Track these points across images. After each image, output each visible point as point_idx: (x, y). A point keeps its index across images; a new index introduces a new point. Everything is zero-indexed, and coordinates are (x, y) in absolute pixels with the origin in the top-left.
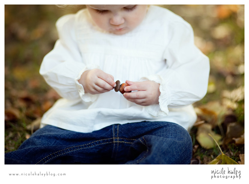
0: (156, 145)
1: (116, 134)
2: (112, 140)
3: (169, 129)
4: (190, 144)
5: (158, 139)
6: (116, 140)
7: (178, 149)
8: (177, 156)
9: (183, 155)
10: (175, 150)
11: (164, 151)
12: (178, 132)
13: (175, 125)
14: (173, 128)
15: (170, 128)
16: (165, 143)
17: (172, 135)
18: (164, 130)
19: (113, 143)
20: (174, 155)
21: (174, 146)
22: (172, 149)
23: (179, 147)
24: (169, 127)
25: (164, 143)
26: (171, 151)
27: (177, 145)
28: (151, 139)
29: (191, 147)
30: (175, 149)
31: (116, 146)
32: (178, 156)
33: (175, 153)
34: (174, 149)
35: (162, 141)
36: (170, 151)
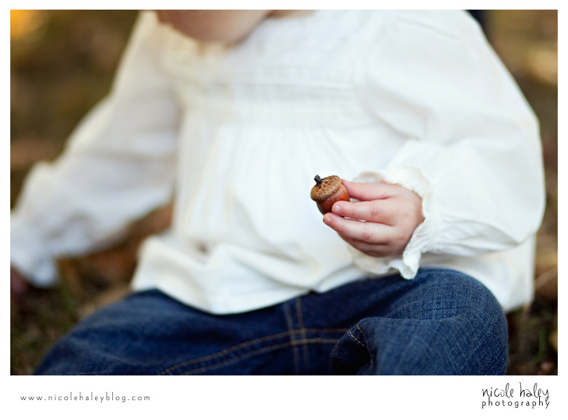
0: (389, 348)
1: (295, 321)
2: (287, 339)
3: (433, 286)
4: (497, 323)
5: (393, 329)
6: (299, 337)
7: (458, 344)
8: (457, 364)
9: (478, 360)
10: (450, 348)
11: (416, 359)
12: (459, 293)
13: (451, 273)
14: (443, 283)
15: (436, 282)
16: (415, 336)
17: (439, 303)
18: (418, 293)
19: (291, 347)
20: (449, 362)
21: (444, 339)
22: (440, 348)
23: (458, 338)
24: (432, 280)
25: (410, 337)
26: (439, 354)
27: (452, 332)
28: (374, 329)
29: (501, 332)
30: (450, 345)
31: (301, 353)
32: (460, 365)
33: (451, 358)
34: (446, 347)
35: (406, 331)
36: (437, 355)
